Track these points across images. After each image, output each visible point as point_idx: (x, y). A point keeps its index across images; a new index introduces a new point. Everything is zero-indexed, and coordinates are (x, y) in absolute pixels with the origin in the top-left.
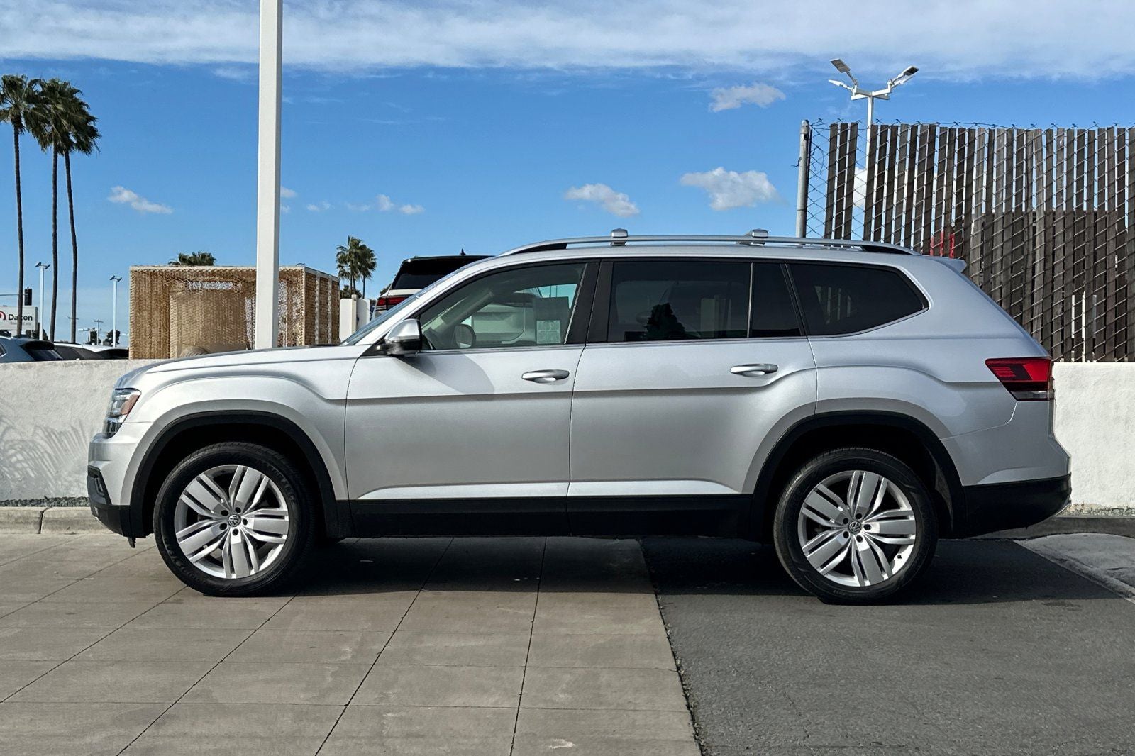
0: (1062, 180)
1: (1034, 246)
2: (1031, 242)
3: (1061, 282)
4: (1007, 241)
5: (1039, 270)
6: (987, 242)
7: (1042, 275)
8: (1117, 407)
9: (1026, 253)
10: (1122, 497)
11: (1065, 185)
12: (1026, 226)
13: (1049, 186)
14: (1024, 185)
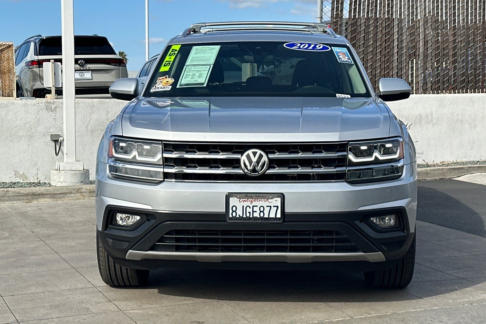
0: (430, 6)
1: (419, 38)
2: (418, 36)
3: (430, 55)
4: (408, 35)
5: (421, 50)
6: (400, 35)
7: (423, 52)
8: (458, 115)
9: (416, 41)
10: (459, 157)
11: (431, 8)
12: (416, 28)
13: (425, 8)
14: (415, 8)
